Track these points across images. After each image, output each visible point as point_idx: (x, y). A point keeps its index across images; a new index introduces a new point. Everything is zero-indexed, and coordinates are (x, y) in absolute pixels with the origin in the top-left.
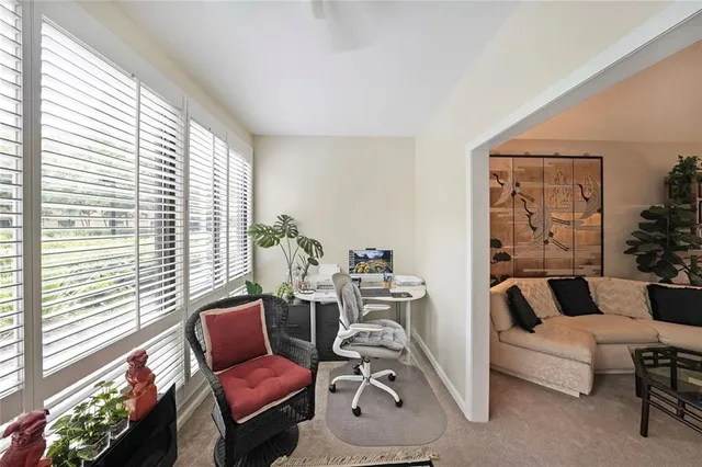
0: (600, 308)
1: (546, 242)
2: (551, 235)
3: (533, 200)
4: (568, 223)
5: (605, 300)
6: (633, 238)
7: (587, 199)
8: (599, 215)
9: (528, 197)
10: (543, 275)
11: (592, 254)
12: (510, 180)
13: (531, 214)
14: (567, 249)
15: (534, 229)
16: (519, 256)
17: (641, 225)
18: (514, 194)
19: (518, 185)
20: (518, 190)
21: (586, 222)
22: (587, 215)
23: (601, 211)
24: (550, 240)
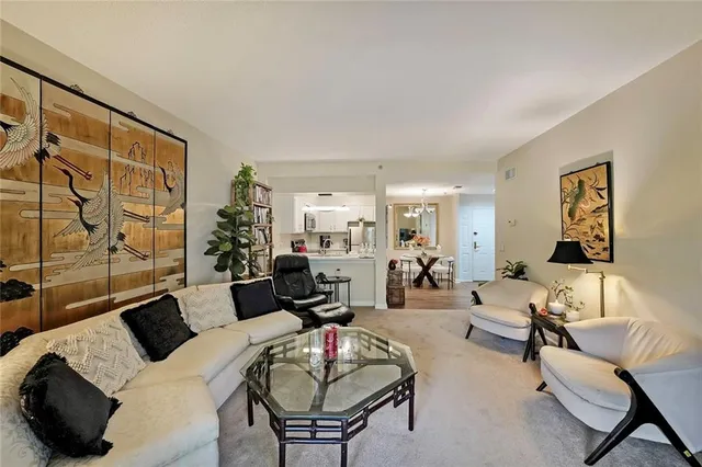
0: (193, 329)
1: (113, 250)
2: (121, 237)
3: (88, 176)
4: (146, 219)
5: (197, 315)
6: (213, 238)
7: (170, 190)
8: (182, 211)
9: (78, 170)
10: (108, 307)
11: (175, 260)
12: (31, 124)
13: (84, 200)
14: (144, 258)
15: (90, 228)
16: (53, 282)
17: (219, 225)
18: (42, 155)
19: (53, 139)
20: (53, 150)
21: (169, 219)
22: (169, 210)
23: (184, 206)
24: (120, 245)
